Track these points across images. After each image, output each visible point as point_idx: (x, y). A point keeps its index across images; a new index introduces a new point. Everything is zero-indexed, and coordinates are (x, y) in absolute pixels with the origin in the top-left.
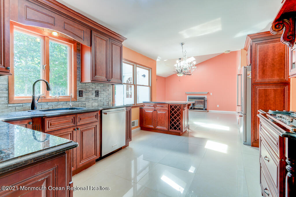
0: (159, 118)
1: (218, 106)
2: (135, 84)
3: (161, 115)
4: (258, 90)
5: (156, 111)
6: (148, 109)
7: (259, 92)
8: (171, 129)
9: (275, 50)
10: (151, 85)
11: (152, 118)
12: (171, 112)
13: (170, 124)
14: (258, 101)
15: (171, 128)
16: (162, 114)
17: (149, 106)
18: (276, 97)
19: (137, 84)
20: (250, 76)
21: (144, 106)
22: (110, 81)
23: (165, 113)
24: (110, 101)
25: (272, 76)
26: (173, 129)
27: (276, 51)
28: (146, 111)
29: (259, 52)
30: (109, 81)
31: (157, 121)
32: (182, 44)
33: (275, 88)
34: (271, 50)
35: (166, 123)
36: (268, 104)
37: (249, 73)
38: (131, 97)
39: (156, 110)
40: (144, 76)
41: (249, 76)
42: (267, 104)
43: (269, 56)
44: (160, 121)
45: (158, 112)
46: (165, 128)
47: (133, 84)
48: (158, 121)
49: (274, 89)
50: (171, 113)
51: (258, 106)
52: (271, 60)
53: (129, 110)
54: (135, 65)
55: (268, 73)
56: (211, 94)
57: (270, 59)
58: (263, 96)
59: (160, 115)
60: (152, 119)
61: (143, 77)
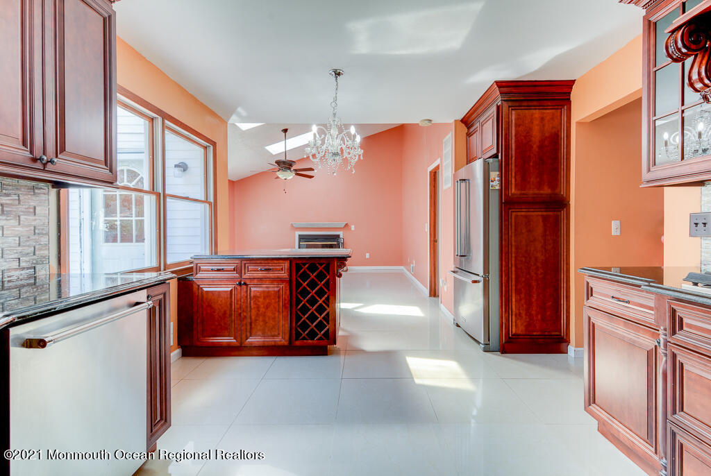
0: (258, 308)
1: (368, 256)
2: (160, 191)
3: (264, 299)
4: (513, 217)
5: (244, 287)
6: (212, 282)
7: (515, 223)
8: (297, 339)
9: (544, 125)
10: (211, 199)
11: (231, 310)
12: (299, 284)
13: (297, 322)
14: (513, 243)
15: (298, 335)
16: (267, 295)
17: (218, 270)
18: (548, 233)
19: (168, 192)
20: (496, 185)
21: (198, 269)
22: (50, 167)
23: (276, 289)
24: (44, 260)
25: (540, 186)
26: (304, 338)
27: (546, 128)
28: (205, 289)
29: (515, 127)
30: (45, 165)
31: (249, 320)
32: (338, 74)
33: (544, 213)
34: (537, 125)
35: (284, 323)
36: (532, 249)
37: (495, 175)
38: (140, 239)
39: (245, 284)
40: (183, 167)
41: (494, 183)
42: (530, 250)
43: (533, 139)
44: (261, 319)
45: (253, 289)
46: (280, 340)
47: (153, 191)
48: (253, 317)
49: (542, 216)
50: (297, 287)
51: (513, 255)
52: (537, 150)
53: (161, 297)
54: (160, 119)
55: (532, 179)
56: (353, 227)
57: (535, 146)
58: (524, 231)
59: (261, 300)
60: (231, 315)
61: (177, 169)
